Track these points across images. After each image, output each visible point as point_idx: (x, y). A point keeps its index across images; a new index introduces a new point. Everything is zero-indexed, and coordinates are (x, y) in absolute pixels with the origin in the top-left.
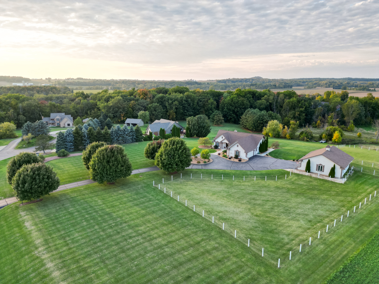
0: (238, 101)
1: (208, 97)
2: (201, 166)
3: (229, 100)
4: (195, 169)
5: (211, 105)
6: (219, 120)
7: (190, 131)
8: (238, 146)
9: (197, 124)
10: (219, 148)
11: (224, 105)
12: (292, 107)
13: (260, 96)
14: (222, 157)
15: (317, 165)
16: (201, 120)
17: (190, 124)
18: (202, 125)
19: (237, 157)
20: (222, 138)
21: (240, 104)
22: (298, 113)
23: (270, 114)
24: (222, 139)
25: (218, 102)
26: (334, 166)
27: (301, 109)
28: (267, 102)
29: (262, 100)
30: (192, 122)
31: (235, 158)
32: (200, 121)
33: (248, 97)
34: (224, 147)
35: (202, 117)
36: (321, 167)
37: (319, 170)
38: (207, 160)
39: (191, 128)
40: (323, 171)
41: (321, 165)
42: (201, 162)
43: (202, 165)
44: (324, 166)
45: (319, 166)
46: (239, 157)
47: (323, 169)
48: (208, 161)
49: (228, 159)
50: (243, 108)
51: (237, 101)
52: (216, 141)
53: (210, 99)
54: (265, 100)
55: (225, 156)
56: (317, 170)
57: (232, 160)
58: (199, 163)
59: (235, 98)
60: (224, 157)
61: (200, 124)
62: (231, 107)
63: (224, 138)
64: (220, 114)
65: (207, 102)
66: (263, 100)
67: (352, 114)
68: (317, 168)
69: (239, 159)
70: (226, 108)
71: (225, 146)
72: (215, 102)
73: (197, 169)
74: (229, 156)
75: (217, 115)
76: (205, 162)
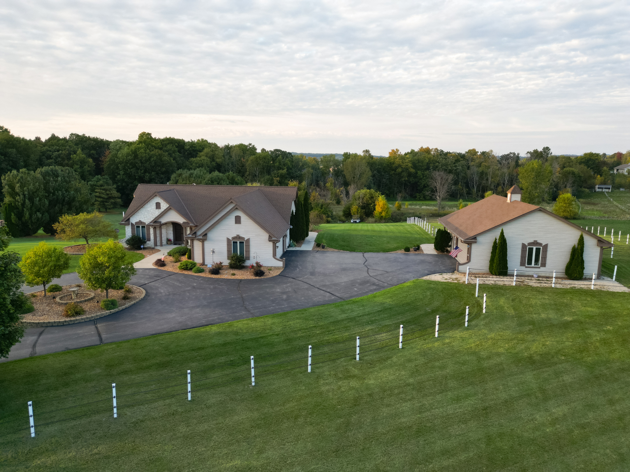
0: (150, 157)
1: (70, 146)
2: (90, 330)
3: (128, 155)
4: (56, 354)
5: (81, 167)
6: (110, 198)
7: (20, 215)
8: (238, 220)
9: (42, 193)
10: (150, 244)
11: (118, 168)
12: (263, 169)
13: (194, 151)
14: (178, 271)
15: (524, 246)
16: (56, 181)
17: (17, 194)
18: (61, 197)
19: (238, 261)
20: (158, 206)
21: (155, 163)
22: (278, 179)
23: (230, 177)
24: (157, 212)
25: (97, 161)
26: (581, 241)
27: (281, 171)
28: (211, 162)
29: (200, 157)
30: (22, 187)
31: (232, 266)
32: (52, 184)
33: (170, 150)
34: (169, 240)
35: (60, 171)
36: (538, 250)
37: (530, 263)
38: (115, 294)
39: (23, 204)
40: (544, 265)
41: (535, 243)
42: (86, 307)
43: (94, 321)
44: (546, 246)
45: (531, 250)
46: (248, 263)
47: (545, 258)
48: (125, 298)
49: (207, 275)
50: (163, 173)
51: (148, 156)
52: (134, 220)
53: (75, 153)
54: (206, 156)
55: (186, 268)
56: (522, 264)
57: (226, 275)
58: (78, 313)
59: (142, 150)
60: (186, 272)
61: (54, 194)
62: (133, 170)
63: (164, 206)
64: (108, 184)
65: (69, 159)
66: (203, 157)
67: (359, 179)
68: (523, 257)
69: (252, 267)
70: (122, 172)
71: (171, 237)
72: (91, 160)
73: (68, 351)
74: (203, 264)
75: (101, 186)
76: (111, 304)
